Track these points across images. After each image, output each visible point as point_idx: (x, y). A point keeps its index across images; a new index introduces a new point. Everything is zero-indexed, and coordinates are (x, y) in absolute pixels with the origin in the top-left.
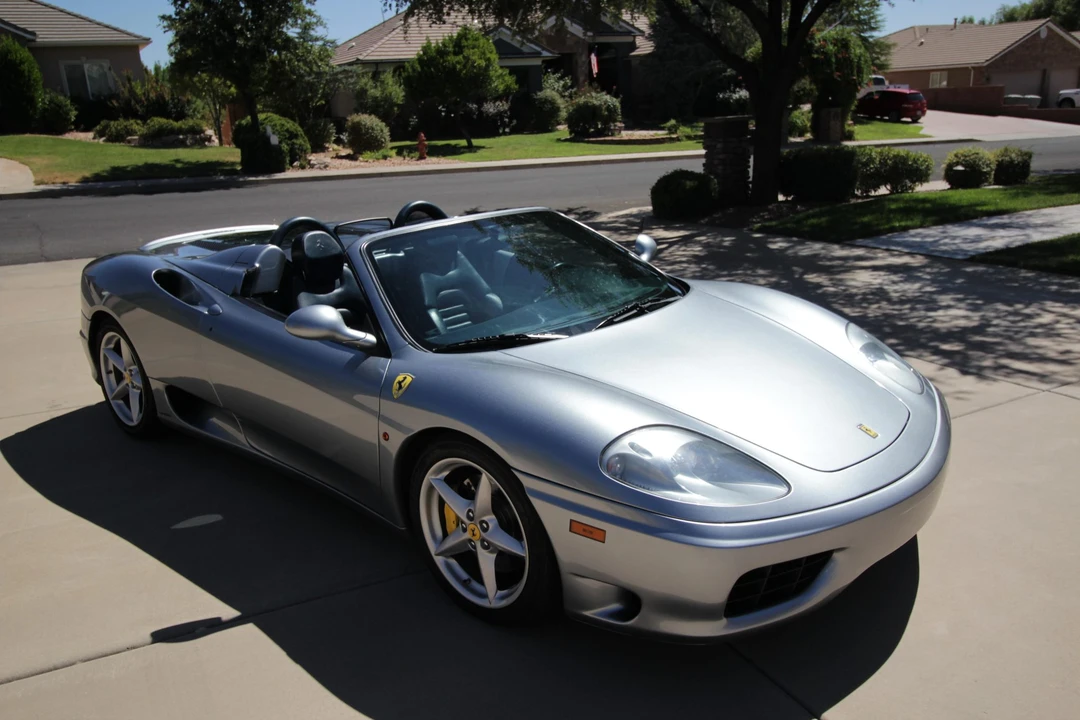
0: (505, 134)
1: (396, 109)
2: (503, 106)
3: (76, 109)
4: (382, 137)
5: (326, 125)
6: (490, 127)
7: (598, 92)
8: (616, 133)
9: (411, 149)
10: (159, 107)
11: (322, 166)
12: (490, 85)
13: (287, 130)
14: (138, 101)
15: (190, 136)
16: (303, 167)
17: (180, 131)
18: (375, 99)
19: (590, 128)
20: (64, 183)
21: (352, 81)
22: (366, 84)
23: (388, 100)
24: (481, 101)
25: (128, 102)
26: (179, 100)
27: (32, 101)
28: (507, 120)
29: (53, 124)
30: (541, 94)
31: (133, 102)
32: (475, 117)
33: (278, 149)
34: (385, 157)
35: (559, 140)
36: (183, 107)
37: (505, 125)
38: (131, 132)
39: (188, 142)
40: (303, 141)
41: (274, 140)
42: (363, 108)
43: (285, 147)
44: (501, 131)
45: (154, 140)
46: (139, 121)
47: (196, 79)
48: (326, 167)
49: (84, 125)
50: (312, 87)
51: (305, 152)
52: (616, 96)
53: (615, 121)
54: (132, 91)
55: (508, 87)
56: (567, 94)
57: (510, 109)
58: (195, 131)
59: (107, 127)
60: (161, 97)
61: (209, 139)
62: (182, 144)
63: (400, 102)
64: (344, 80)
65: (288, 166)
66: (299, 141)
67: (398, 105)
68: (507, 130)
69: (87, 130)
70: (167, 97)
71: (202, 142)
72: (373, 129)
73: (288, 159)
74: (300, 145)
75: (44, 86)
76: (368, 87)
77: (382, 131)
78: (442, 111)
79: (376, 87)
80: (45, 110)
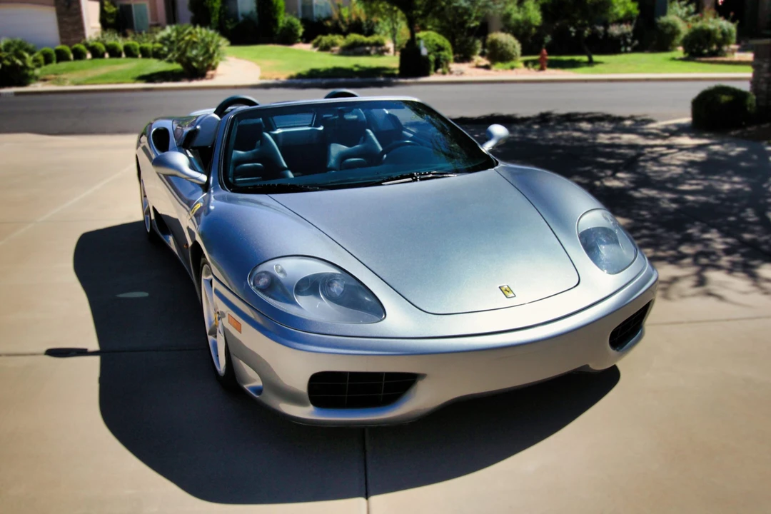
0: (626, 52)
1: (534, 29)
2: (627, 28)
3: (304, 28)
4: (514, 51)
5: (474, 42)
6: (612, 46)
7: (715, 17)
8: (728, 54)
9: (534, 62)
10: (356, 27)
11: (459, 73)
12: (612, 10)
13: (437, 45)
14: (344, 22)
15: (374, 48)
16: (444, 73)
17: (368, 44)
18: (517, 21)
19: (704, 48)
20: (277, 79)
21: (499, 6)
22: (511, 9)
23: (527, 23)
24: (606, 25)
25: (336, 23)
26: (371, 22)
27: (275, 22)
28: (629, 40)
29: (287, 38)
30: (664, 20)
31: (340, 23)
32: (601, 37)
33: (426, 60)
34: (512, 68)
35: (674, 59)
36: (373, 26)
37: (627, 45)
38: (334, 44)
39: (373, 52)
40: (448, 54)
41: (424, 52)
42: (506, 29)
43: (432, 58)
44: (623, 49)
45: (351, 50)
46: (342, 37)
47: (381, 6)
48: (462, 73)
49: (307, 39)
50: (466, 12)
51: (447, 61)
52: (733, 21)
53: (728, 43)
54: (340, 16)
55: (629, 13)
56: (690, 19)
57: (634, 31)
58: (378, 44)
59: (320, 41)
60: (358, 19)
61: (387, 51)
62: (368, 54)
63: (537, 24)
64: (494, 7)
65: (432, 72)
66: (443, 53)
67: (537, 27)
68: (629, 49)
69: (307, 42)
70: (363, 18)
71: (382, 52)
72: (507, 45)
73: (433, 67)
74: (445, 56)
75: (286, 11)
76: (513, 12)
77: (514, 47)
78: (571, 32)
79: (519, 12)
80: (284, 28)
